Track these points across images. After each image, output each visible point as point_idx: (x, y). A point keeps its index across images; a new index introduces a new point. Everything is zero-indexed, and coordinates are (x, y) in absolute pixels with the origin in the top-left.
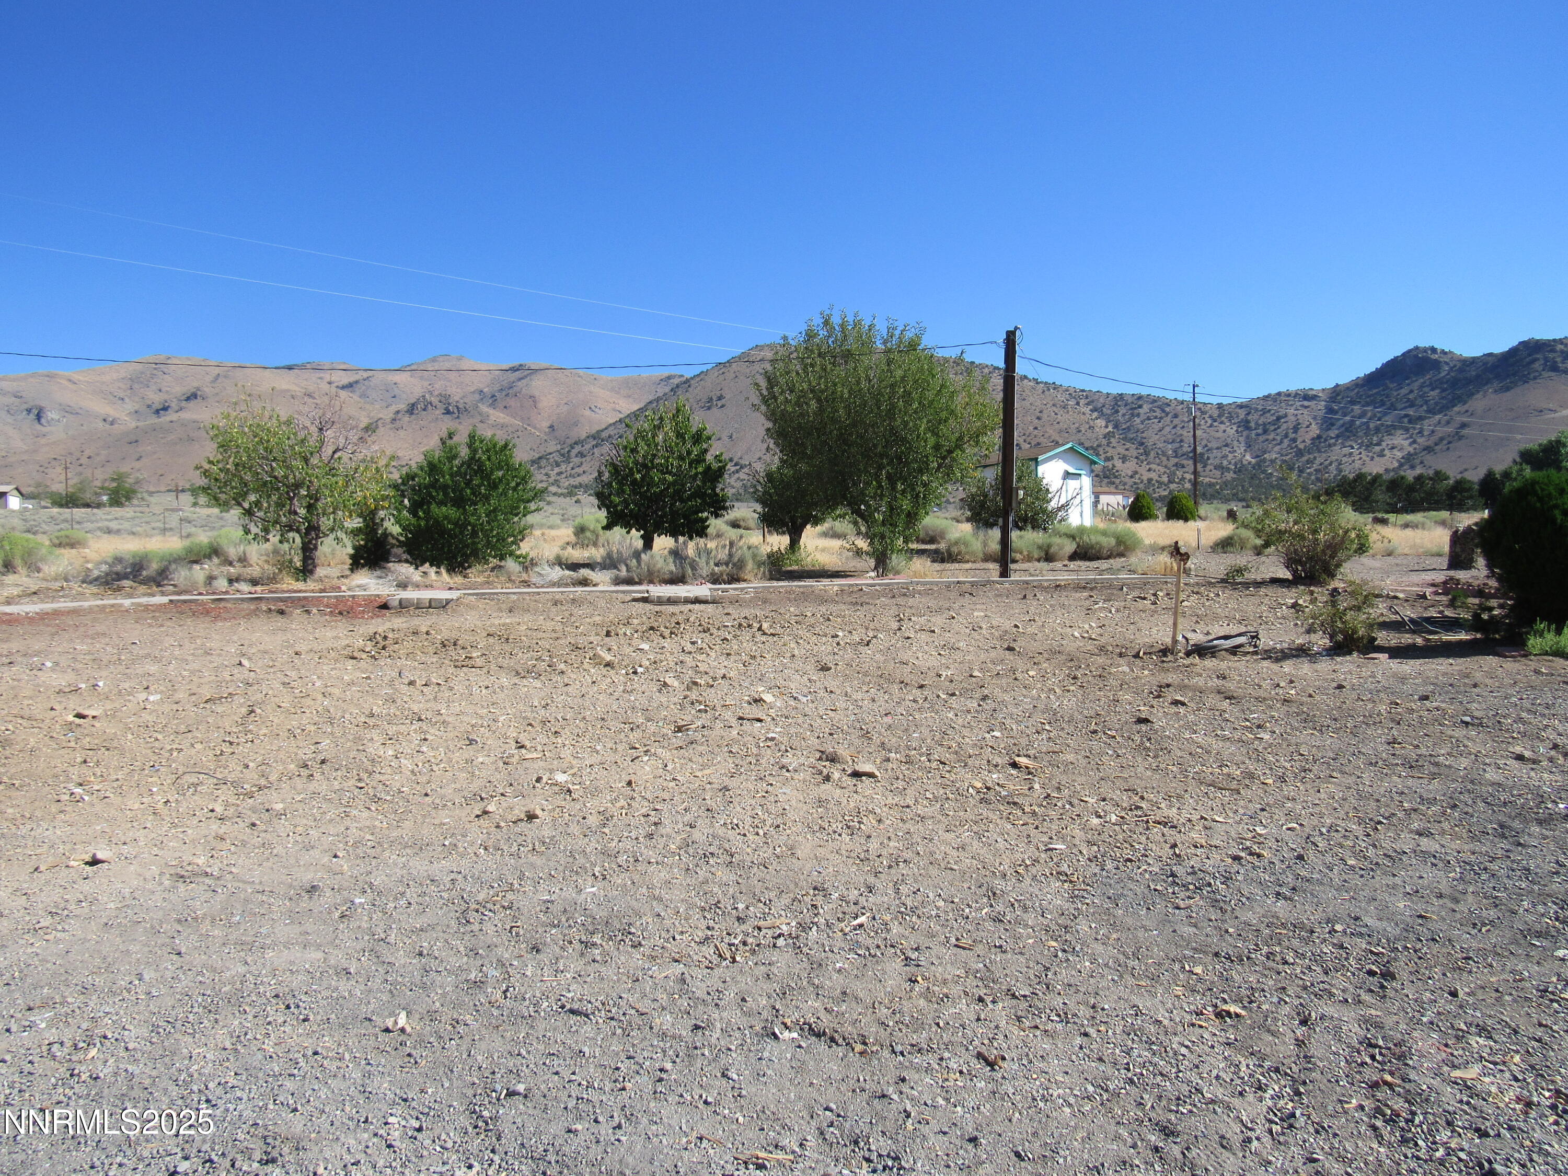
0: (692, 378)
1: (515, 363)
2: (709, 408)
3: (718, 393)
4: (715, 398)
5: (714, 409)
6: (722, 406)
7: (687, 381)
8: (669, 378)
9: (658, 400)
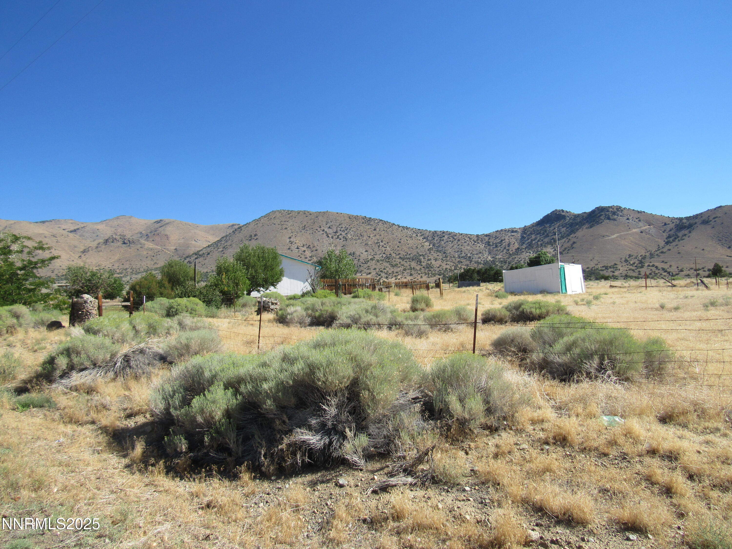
0: (243, 226)
1: (159, 219)
2: (250, 240)
3: (255, 233)
4: (253, 236)
5: (253, 240)
6: (257, 239)
7: (240, 228)
8: (233, 225)
9: (226, 236)
